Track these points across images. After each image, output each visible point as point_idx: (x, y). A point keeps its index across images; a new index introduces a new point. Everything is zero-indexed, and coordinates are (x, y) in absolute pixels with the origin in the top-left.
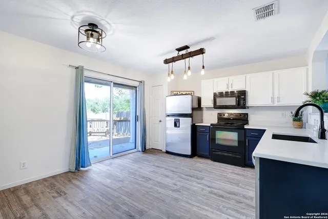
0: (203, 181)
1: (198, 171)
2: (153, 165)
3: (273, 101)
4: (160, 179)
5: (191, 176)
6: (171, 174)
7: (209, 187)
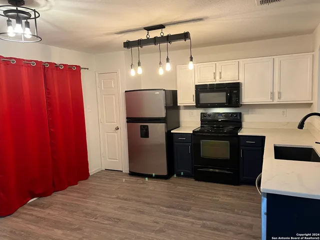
0: (190, 212)
1: (182, 198)
2: (117, 198)
3: (273, 98)
4: (132, 217)
5: (173, 208)
6: (147, 208)
7: (199, 219)
